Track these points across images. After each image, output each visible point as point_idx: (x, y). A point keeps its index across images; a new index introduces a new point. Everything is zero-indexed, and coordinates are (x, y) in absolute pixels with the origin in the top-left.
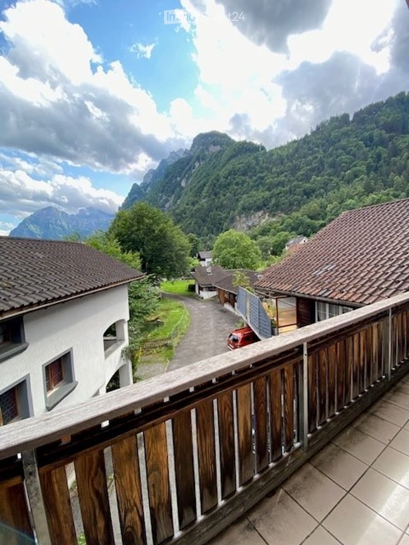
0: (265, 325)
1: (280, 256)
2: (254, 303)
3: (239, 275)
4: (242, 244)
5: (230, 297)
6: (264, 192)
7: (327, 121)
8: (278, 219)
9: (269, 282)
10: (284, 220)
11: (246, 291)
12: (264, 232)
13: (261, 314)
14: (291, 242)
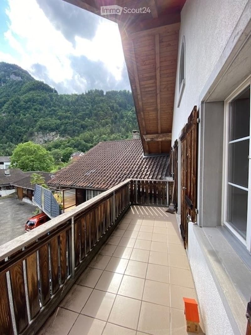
0: (55, 209)
1: (67, 162)
2: (47, 195)
3: (36, 176)
4: (39, 153)
5: (28, 193)
6: (56, 120)
7: (94, 91)
8: (66, 139)
9: (58, 181)
10: (70, 141)
11: (41, 187)
12: (57, 146)
13: (53, 202)
14: (74, 154)
